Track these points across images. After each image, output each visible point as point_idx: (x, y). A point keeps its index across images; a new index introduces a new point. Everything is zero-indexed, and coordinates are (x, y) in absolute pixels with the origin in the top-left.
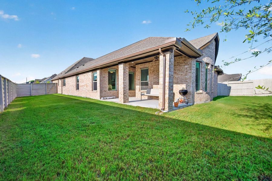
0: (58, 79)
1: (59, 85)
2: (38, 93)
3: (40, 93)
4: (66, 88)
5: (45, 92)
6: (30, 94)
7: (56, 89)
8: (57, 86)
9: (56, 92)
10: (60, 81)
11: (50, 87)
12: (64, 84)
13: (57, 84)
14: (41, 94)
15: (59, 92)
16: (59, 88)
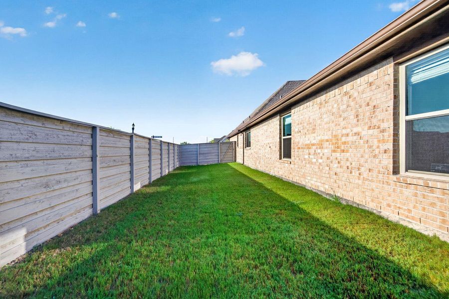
0: (237, 134)
1: (239, 145)
2: (208, 160)
3: (210, 160)
4: (252, 152)
5: (217, 159)
6: (196, 161)
7: (234, 153)
8: (235, 146)
9: (234, 160)
10: (241, 136)
11: (224, 148)
12: (248, 144)
13: (236, 144)
14: (211, 163)
15: (239, 160)
16: (239, 150)
